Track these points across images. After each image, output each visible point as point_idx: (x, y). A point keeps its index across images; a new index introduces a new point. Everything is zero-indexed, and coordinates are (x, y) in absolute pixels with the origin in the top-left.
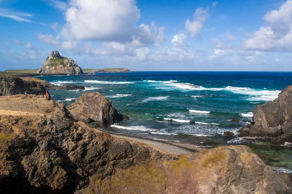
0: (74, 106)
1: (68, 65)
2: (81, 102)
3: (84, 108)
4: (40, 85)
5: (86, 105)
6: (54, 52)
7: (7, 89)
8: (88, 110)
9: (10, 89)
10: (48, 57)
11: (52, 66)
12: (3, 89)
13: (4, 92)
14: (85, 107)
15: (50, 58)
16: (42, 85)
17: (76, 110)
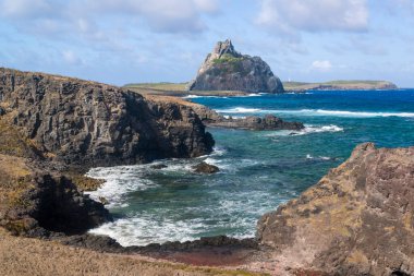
0: (318, 202)
1: (252, 73)
2: (348, 185)
3: (367, 218)
4: (191, 116)
5: (375, 203)
6: (221, 43)
7: (103, 122)
8: (389, 229)
9: (110, 123)
10: (210, 55)
11: (216, 75)
12: (93, 122)
13: (96, 130)
14: (372, 211)
15: (213, 57)
16: (196, 116)
17: (328, 220)
